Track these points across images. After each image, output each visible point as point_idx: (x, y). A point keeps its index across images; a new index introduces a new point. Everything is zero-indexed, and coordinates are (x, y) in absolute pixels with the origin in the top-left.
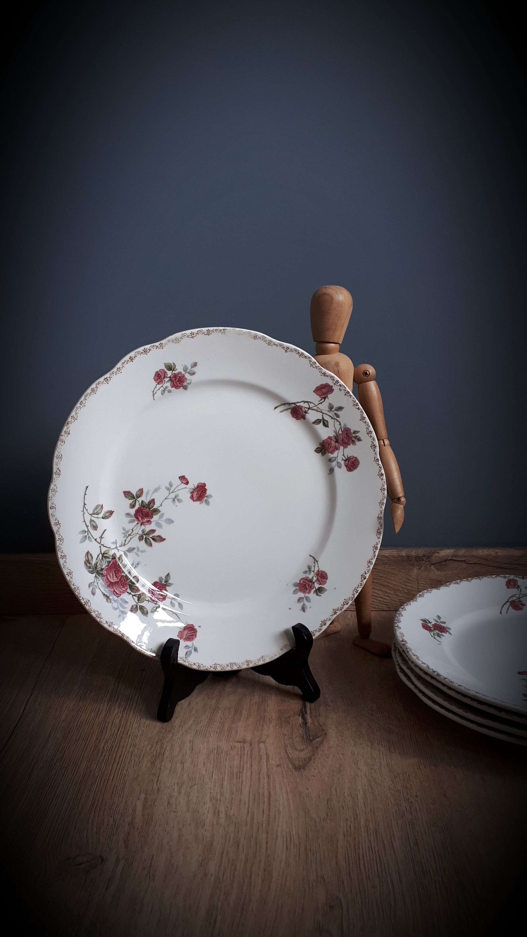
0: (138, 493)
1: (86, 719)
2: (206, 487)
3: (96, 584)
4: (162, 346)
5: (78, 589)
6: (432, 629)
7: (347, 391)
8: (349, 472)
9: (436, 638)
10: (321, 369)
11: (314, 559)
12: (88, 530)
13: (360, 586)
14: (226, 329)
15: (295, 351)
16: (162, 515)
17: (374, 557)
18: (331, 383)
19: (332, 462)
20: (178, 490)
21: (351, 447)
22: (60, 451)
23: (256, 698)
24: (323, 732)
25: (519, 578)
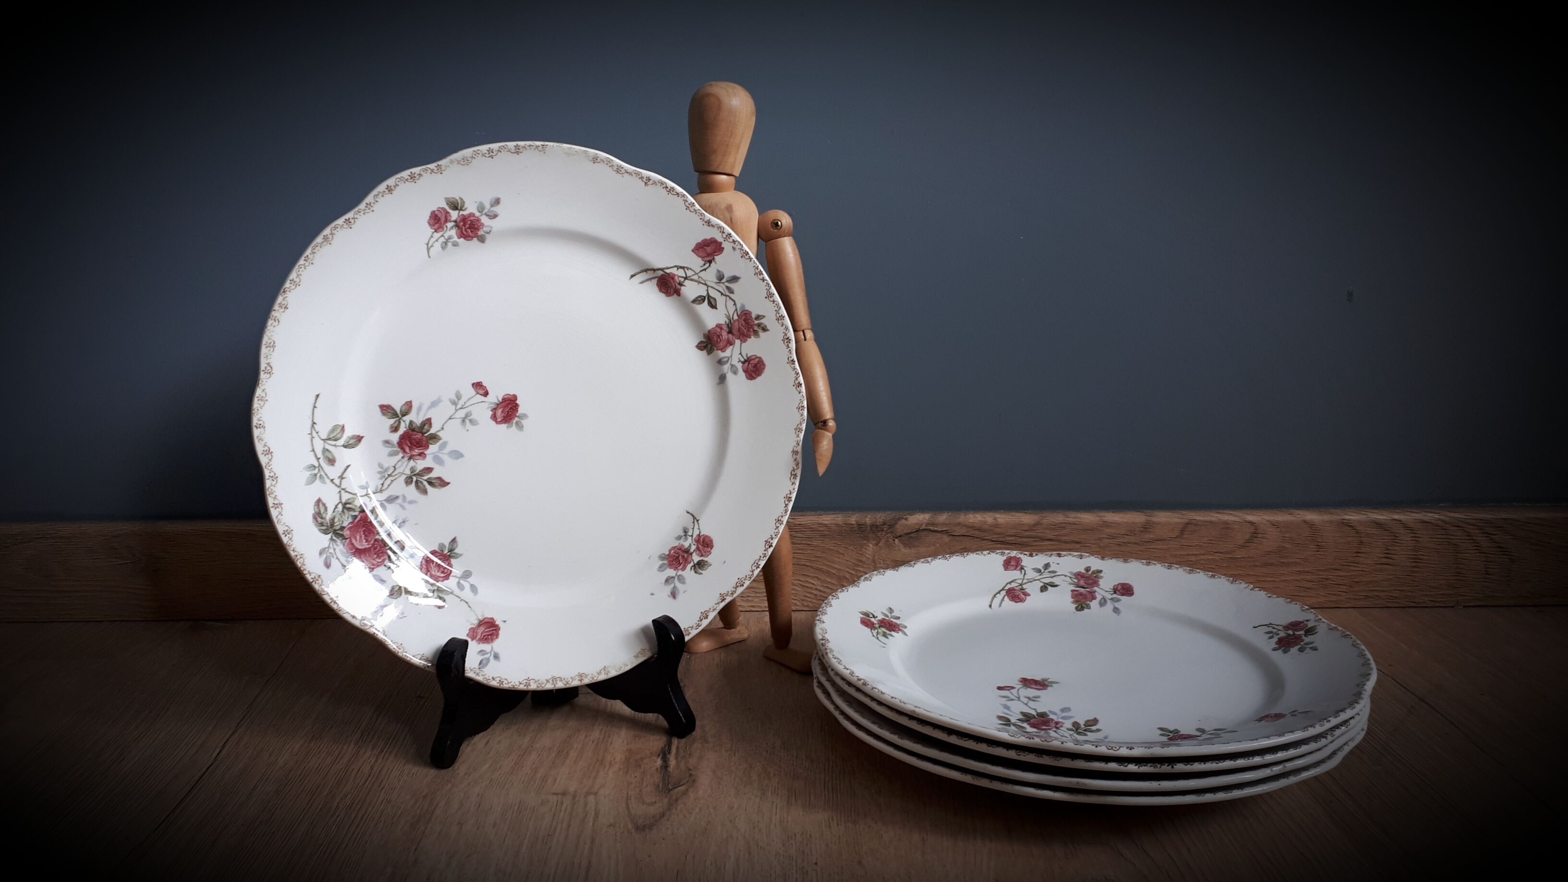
0: (404, 408)
1: (316, 766)
2: (517, 402)
3: (331, 551)
4: (440, 169)
5: (301, 558)
7: (744, 251)
8: (750, 381)
9: (879, 638)
10: (703, 214)
11: (692, 518)
12: (320, 465)
13: (763, 557)
14: (547, 145)
15: (660, 184)
16: (445, 444)
17: (785, 513)
18: (719, 238)
19: (722, 365)
20: (471, 405)
21: (752, 340)
22: (271, 336)
23: (596, 733)
24: (690, 779)
25: (1025, 554)
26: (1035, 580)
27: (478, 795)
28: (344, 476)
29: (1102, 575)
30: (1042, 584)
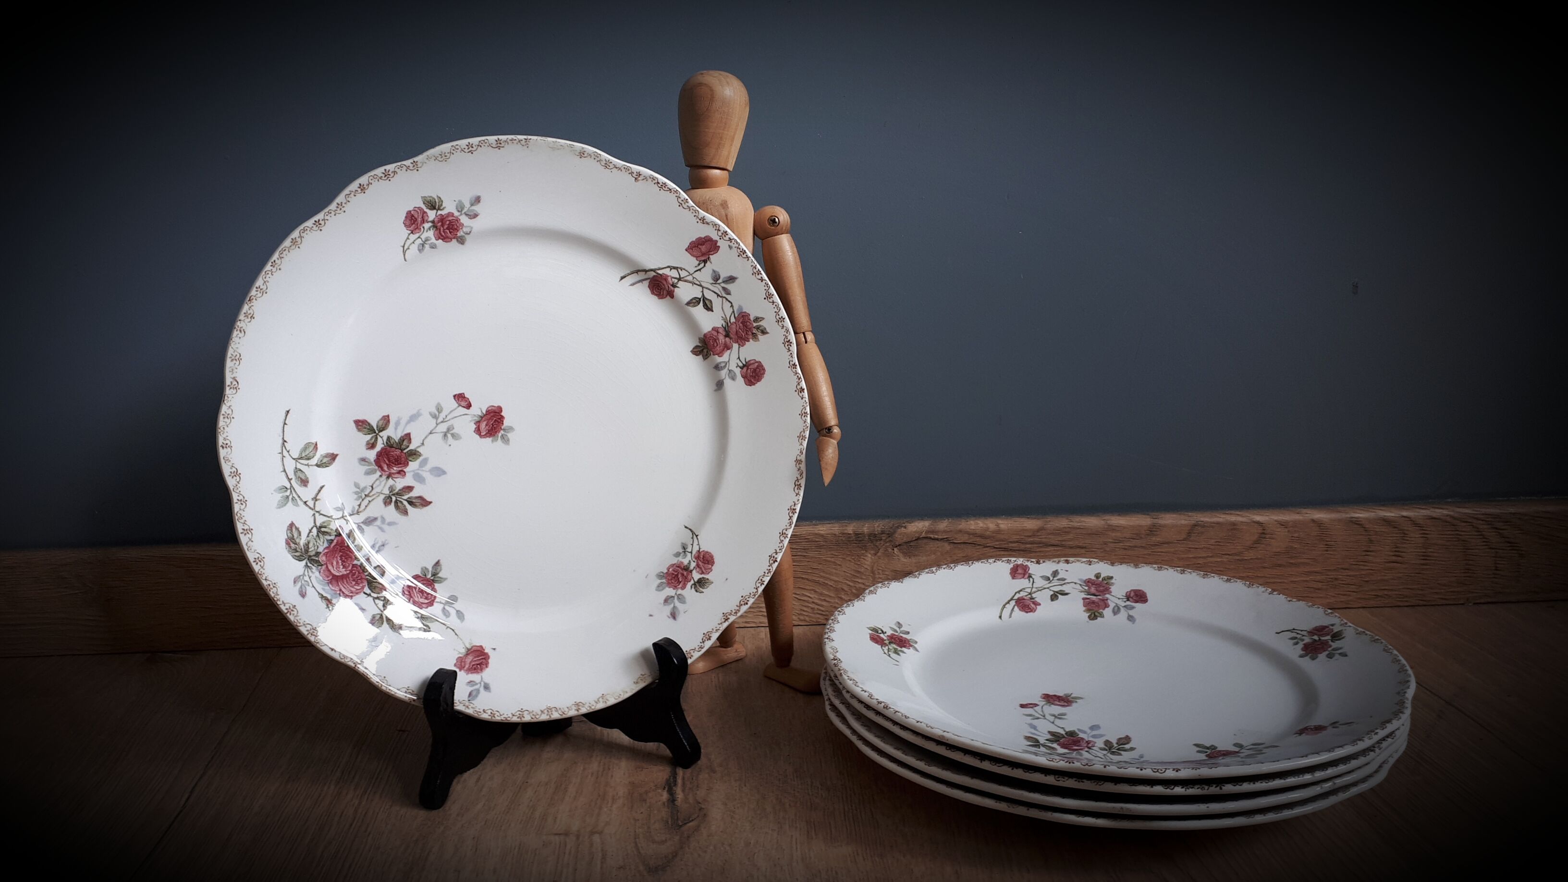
0: (381, 423)
1: (295, 810)
2: (503, 414)
3: (307, 578)
4: (415, 166)
5: (274, 587)
6: (887, 642)
7: (741, 250)
8: (749, 387)
9: (891, 656)
10: (697, 210)
11: (691, 533)
12: (291, 486)
13: (767, 573)
14: (530, 139)
15: (651, 180)
16: (425, 461)
17: (789, 524)
18: (714, 236)
19: (719, 370)
20: (453, 418)
21: (751, 344)
22: (237, 348)
23: (594, 766)
24: (701, 812)
25: (1031, 562)
26: (1045, 588)
27: (474, 838)
28: (318, 498)
29: (1113, 581)
30: (1052, 593)
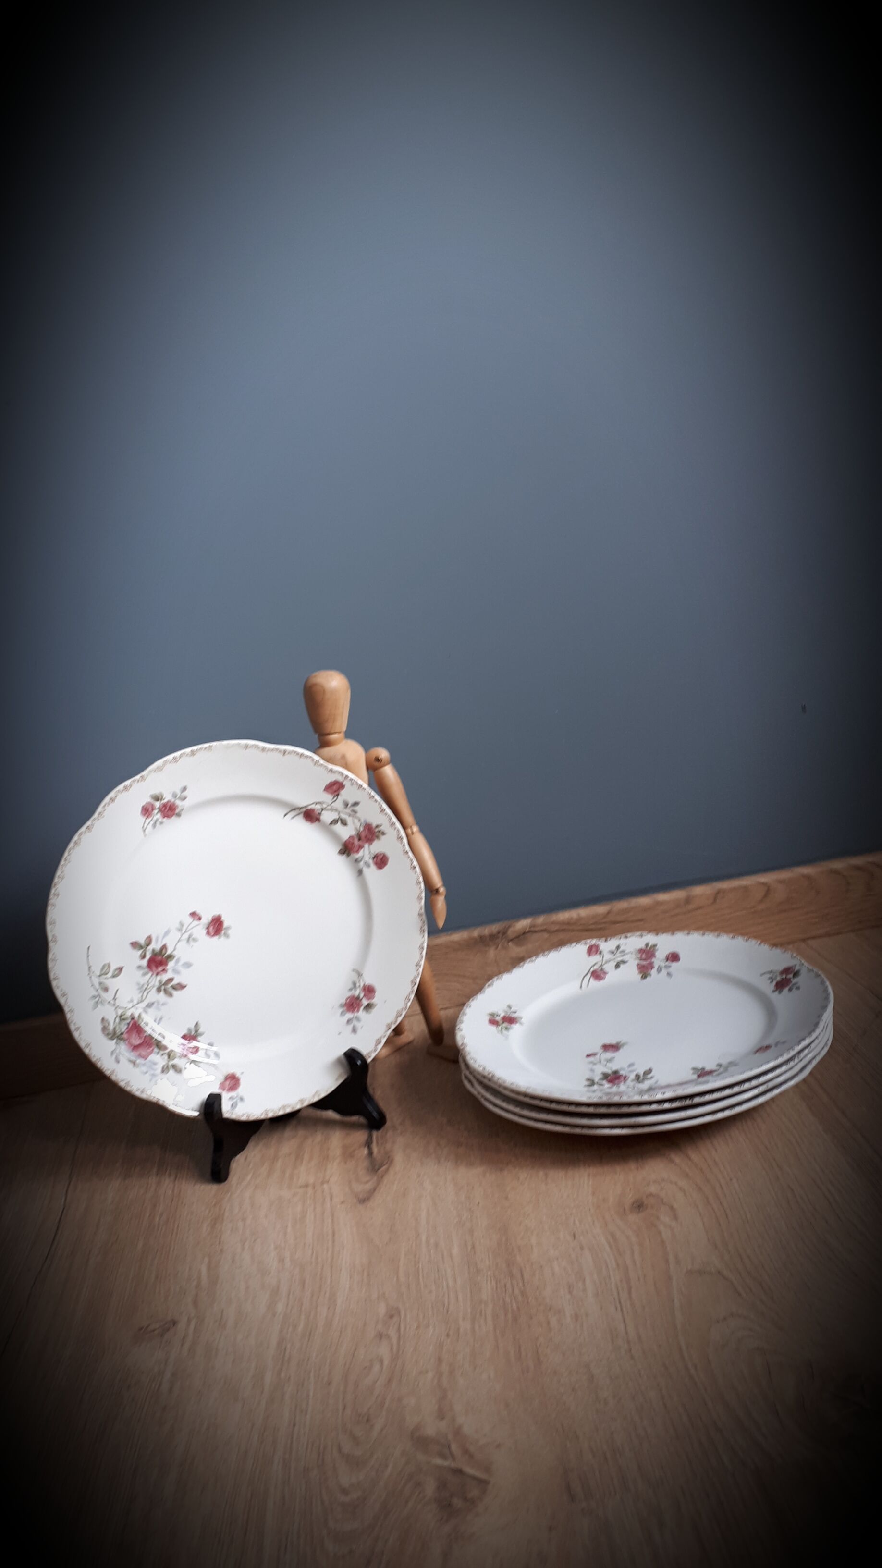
0: (147, 941)
1: (135, 1197)
2: (222, 919)
3: (118, 1050)
4: (143, 778)
5: (99, 1061)
7: (359, 784)
8: (380, 871)
9: (503, 1032)
10: (326, 765)
11: (358, 974)
12: (98, 994)
15: (294, 753)
16: (178, 961)
17: (421, 959)
18: (340, 779)
19: (358, 862)
20: (192, 928)
21: (376, 843)
22: (52, 915)
23: (319, 1137)
24: (388, 1160)
25: (602, 941)
26: (611, 960)
29: (657, 947)
30: (616, 963)
